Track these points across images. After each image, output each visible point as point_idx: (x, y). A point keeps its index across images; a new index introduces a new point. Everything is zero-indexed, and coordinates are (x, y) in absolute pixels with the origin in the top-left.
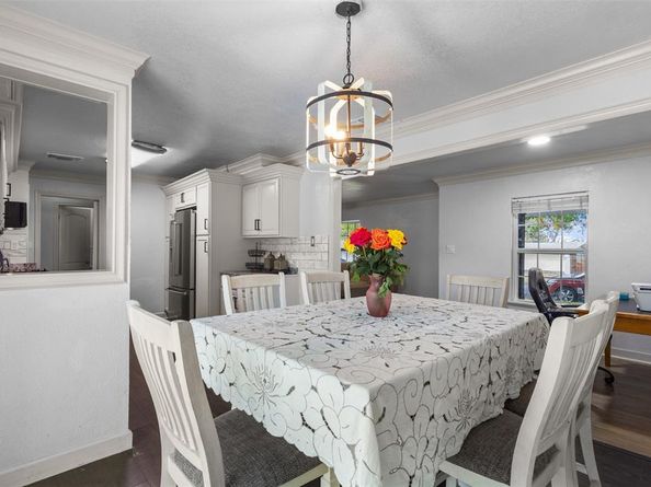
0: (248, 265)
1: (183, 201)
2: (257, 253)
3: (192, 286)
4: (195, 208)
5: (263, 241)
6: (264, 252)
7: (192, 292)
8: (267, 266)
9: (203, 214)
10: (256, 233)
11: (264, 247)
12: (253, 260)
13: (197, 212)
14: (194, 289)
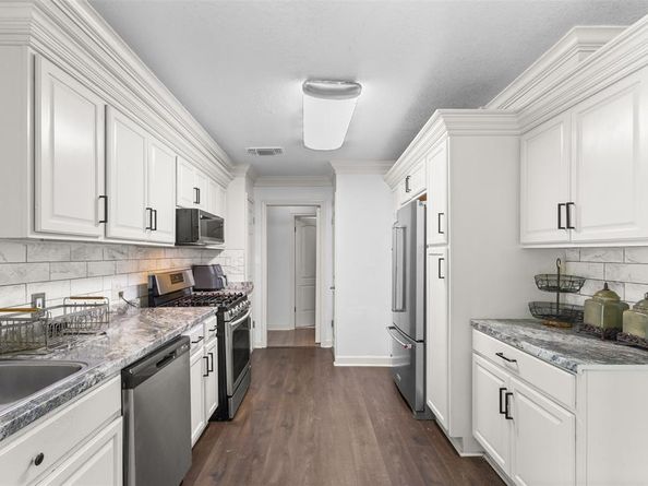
0: (534, 307)
1: (407, 190)
2: (558, 283)
3: (419, 336)
4: (423, 198)
5: (573, 256)
6: (582, 281)
7: (419, 346)
8: (596, 318)
9: (437, 204)
10: (563, 235)
11: (574, 269)
12: (551, 297)
13: (428, 202)
14: (423, 341)
